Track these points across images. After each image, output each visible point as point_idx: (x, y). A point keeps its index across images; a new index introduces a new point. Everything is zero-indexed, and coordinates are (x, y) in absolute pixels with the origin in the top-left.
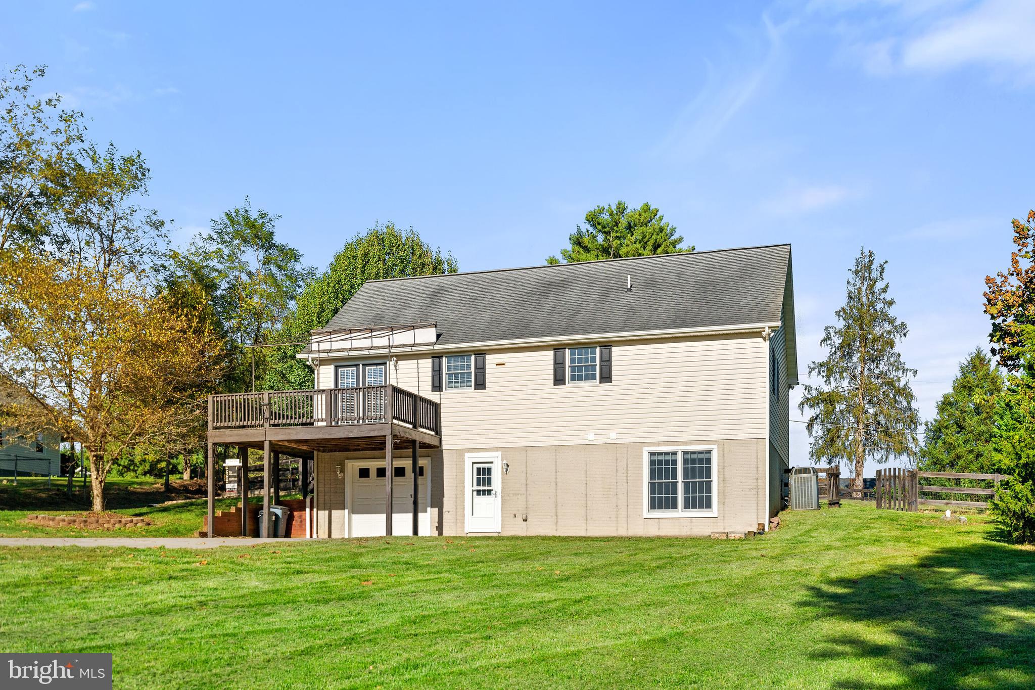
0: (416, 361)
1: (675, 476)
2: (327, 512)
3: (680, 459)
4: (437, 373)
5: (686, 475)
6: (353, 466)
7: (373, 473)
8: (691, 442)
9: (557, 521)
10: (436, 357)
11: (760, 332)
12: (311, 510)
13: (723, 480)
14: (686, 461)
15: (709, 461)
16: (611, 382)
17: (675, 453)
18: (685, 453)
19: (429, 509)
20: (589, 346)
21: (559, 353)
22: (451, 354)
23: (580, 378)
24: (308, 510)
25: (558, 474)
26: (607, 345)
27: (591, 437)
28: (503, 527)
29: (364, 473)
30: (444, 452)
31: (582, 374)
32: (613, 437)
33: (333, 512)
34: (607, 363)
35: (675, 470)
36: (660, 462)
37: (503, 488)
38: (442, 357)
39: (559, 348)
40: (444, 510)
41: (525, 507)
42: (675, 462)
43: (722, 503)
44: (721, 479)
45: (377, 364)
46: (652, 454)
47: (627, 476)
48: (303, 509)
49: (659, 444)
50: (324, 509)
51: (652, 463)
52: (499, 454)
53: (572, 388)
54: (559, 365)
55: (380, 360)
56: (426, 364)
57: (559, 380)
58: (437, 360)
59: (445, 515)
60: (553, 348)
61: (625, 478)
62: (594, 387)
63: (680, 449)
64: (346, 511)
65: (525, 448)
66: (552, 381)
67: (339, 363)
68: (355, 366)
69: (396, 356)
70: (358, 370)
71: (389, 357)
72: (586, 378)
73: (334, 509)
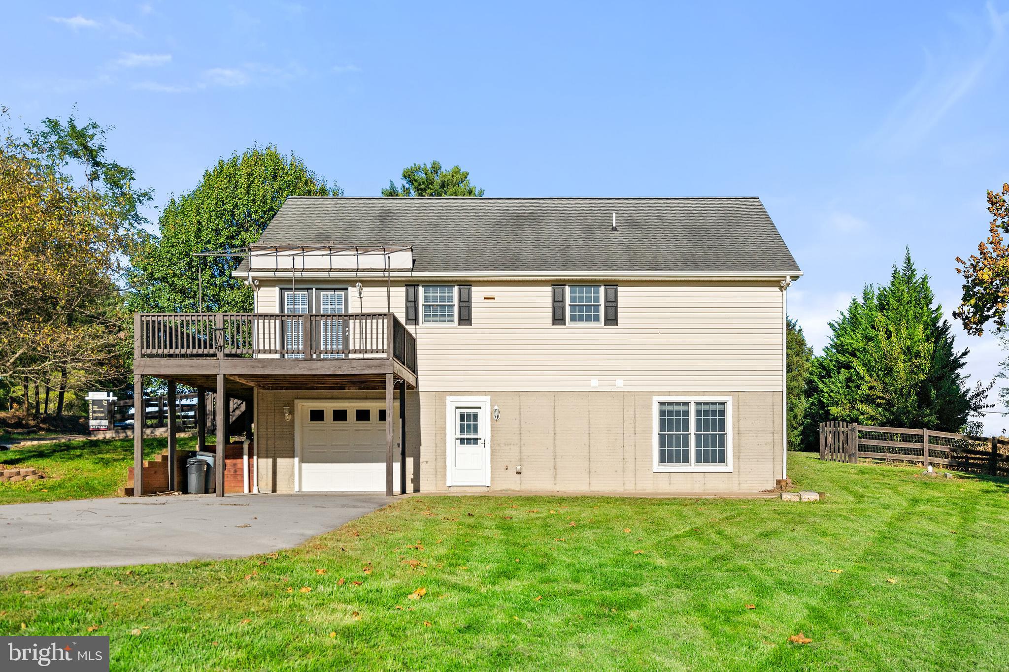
0: (385, 289)
1: (686, 428)
2: (270, 461)
3: (693, 408)
4: (413, 304)
5: (698, 428)
6: (304, 407)
7: (329, 416)
8: (704, 393)
9: (556, 475)
10: (411, 285)
11: (779, 281)
12: (251, 456)
13: (738, 434)
14: (698, 412)
15: (722, 413)
16: (617, 325)
17: (687, 404)
18: (698, 404)
20: (590, 285)
21: (558, 290)
22: (430, 284)
23: (581, 319)
24: (246, 458)
25: (557, 422)
26: (613, 284)
27: (594, 384)
28: (492, 479)
29: (317, 415)
30: (420, 393)
31: (584, 314)
32: (620, 384)
33: (279, 460)
34: (612, 304)
35: (686, 423)
36: (670, 413)
37: (492, 436)
38: (418, 285)
39: (557, 284)
40: (421, 460)
41: (518, 458)
42: (686, 413)
43: (737, 457)
44: (737, 432)
45: (335, 290)
46: (662, 404)
47: (635, 427)
48: (240, 456)
49: (669, 393)
50: (267, 457)
51: (662, 413)
52: (488, 398)
53: (572, 329)
54: (558, 305)
55: (341, 285)
56: (399, 294)
57: (558, 319)
58: (411, 290)
59: (423, 467)
60: (551, 284)
61: (633, 429)
62: (598, 329)
63: (692, 399)
64: (296, 460)
65: (519, 393)
67: (284, 284)
68: (308, 289)
69: (361, 281)
70: (310, 296)
71: (352, 282)
72: (588, 319)
73: (279, 457)
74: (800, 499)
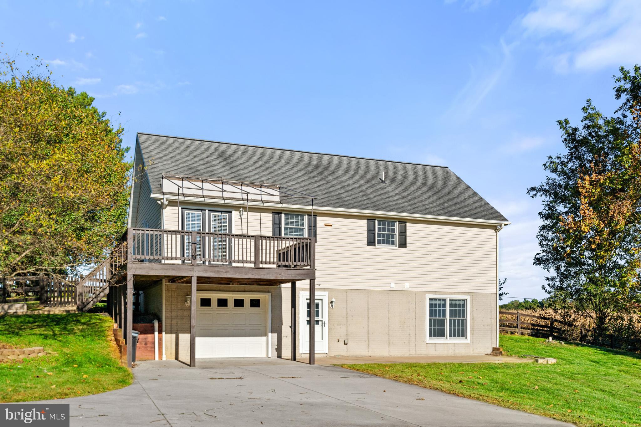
0: (259, 214)
1: (444, 315)
2: (174, 336)
3: (448, 303)
4: (278, 226)
5: (451, 316)
6: (198, 296)
7: (214, 303)
8: (454, 293)
9: (369, 345)
10: (277, 212)
11: (496, 226)
12: (160, 332)
13: (473, 319)
14: (451, 305)
15: (464, 306)
16: (406, 247)
17: (444, 300)
18: (451, 300)
19: (270, 334)
20: (391, 221)
21: (372, 222)
22: (290, 213)
23: (383, 242)
25: (369, 310)
26: (403, 222)
27: (392, 286)
28: (329, 348)
29: (206, 303)
30: (282, 289)
31: (388, 240)
32: (407, 286)
33: (181, 336)
34: (403, 233)
35: (444, 311)
36: (435, 305)
37: (329, 319)
38: (281, 213)
39: (370, 219)
40: (283, 335)
41: (345, 334)
42: (444, 305)
43: (472, 334)
44: (471, 318)
45: (221, 212)
46: (431, 299)
47: (415, 314)
48: (153, 332)
49: (435, 293)
50: (171, 333)
51: (431, 305)
52: (326, 293)
53: (380, 248)
54: (370, 231)
55: (228, 209)
56: (268, 218)
57: (371, 243)
58: (277, 216)
59: (283, 340)
60: (366, 218)
61: (414, 315)
62: (393, 250)
63: (448, 297)
65: (346, 291)
66: (366, 243)
67: (186, 205)
68: (202, 210)
69: (243, 207)
70: (204, 215)
71: (237, 208)
72: (388, 243)
73: (180, 333)
74: (547, 362)
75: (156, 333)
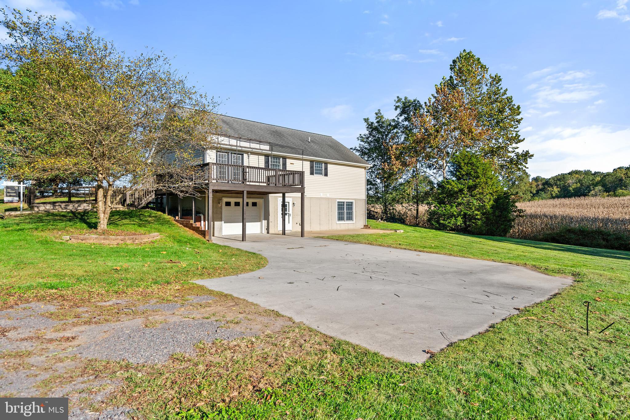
0: (258, 156)
1: (344, 210)
3: (345, 204)
4: (267, 163)
5: (346, 209)
6: (225, 200)
7: (233, 204)
8: (348, 199)
9: (311, 225)
10: (267, 156)
12: (204, 220)
14: (347, 205)
15: (352, 205)
16: (327, 176)
17: (344, 202)
19: (263, 221)
20: (320, 162)
22: (273, 156)
23: (317, 174)
25: (311, 207)
26: (326, 163)
27: (322, 195)
28: (292, 228)
29: (228, 204)
31: (318, 172)
32: (328, 196)
33: (216, 223)
34: (326, 169)
35: (344, 207)
36: (340, 205)
37: (292, 212)
38: (269, 156)
39: (312, 162)
40: (269, 221)
41: (300, 220)
42: (344, 205)
43: (356, 219)
44: (355, 211)
45: (238, 154)
46: (338, 202)
47: (332, 209)
48: (200, 221)
49: (340, 199)
51: (338, 205)
52: (291, 199)
53: (316, 176)
54: (312, 167)
55: (241, 153)
56: (262, 158)
57: (312, 173)
59: (270, 224)
60: (310, 161)
62: (322, 177)
63: (346, 201)
64: (223, 222)
66: (310, 173)
67: (219, 150)
68: (227, 153)
69: (250, 152)
70: (228, 155)
71: (247, 152)
72: (319, 174)
73: (216, 221)
74: (400, 232)
75: (202, 222)
